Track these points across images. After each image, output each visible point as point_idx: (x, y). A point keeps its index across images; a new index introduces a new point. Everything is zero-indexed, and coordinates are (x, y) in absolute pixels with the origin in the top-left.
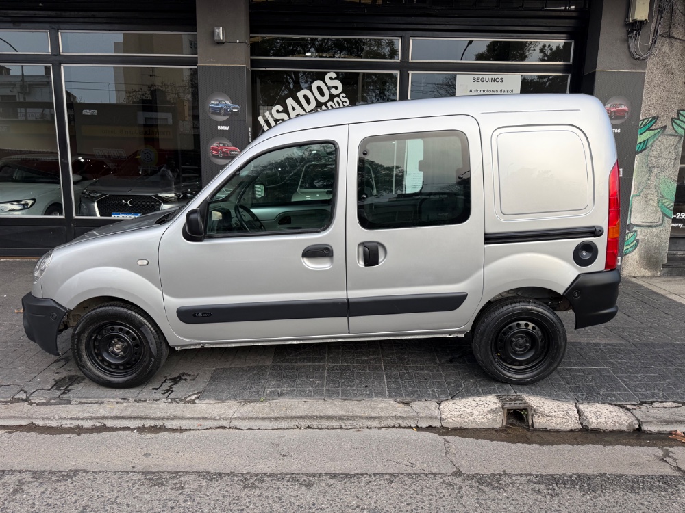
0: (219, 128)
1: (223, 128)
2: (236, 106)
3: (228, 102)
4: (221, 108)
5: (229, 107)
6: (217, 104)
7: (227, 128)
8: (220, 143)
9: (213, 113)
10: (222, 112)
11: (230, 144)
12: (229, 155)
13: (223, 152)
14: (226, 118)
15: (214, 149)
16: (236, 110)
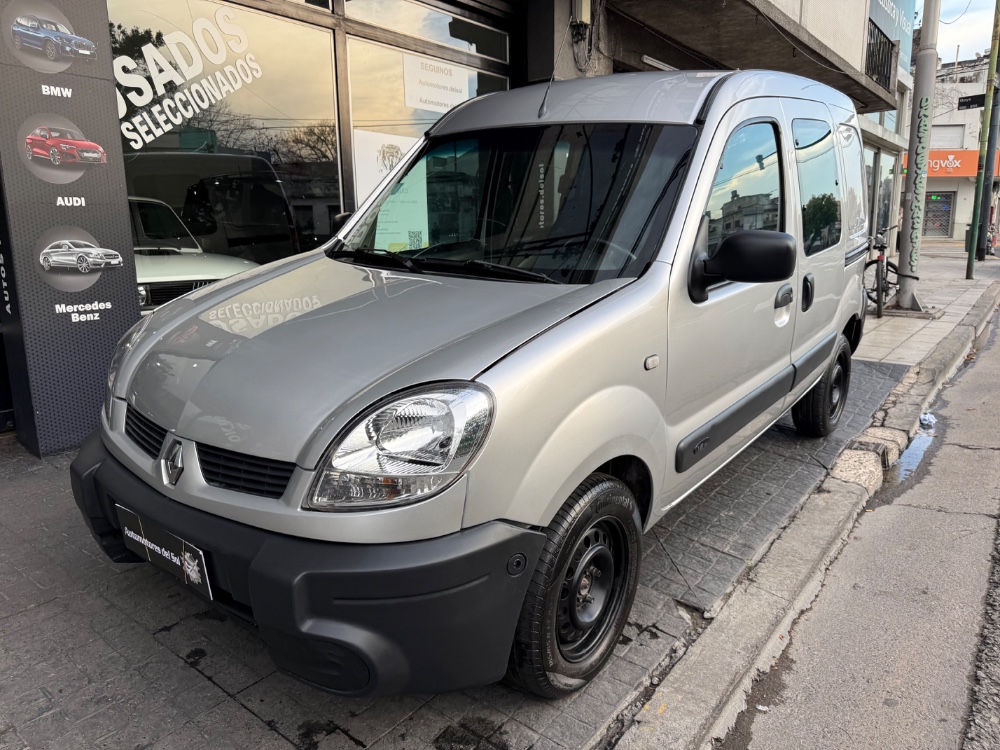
0: (46, 90)
1: (56, 91)
2: (86, 41)
3: (63, 29)
4: (46, 41)
5: (69, 40)
6: (36, 29)
7: (67, 93)
8: (51, 130)
9: (24, 49)
10: (50, 50)
11: (77, 133)
12: (78, 160)
13: (61, 152)
14: (62, 67)
15: (34, 143)
16: (88, 53)
